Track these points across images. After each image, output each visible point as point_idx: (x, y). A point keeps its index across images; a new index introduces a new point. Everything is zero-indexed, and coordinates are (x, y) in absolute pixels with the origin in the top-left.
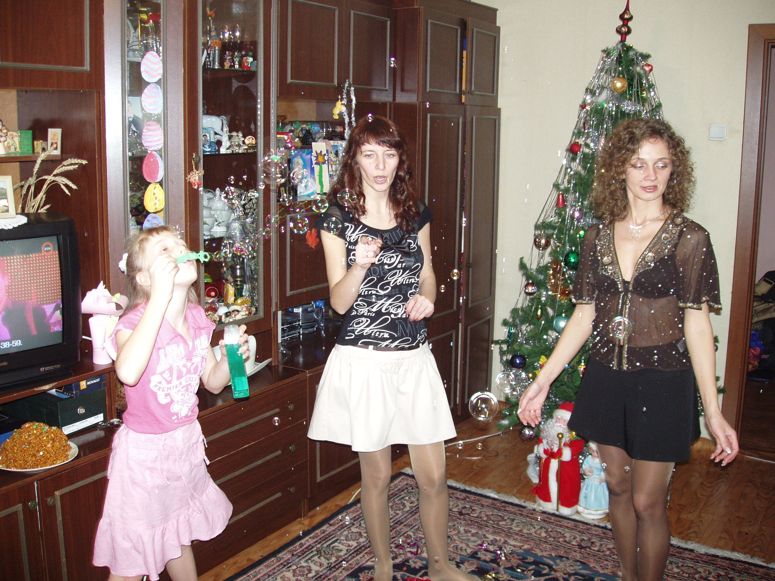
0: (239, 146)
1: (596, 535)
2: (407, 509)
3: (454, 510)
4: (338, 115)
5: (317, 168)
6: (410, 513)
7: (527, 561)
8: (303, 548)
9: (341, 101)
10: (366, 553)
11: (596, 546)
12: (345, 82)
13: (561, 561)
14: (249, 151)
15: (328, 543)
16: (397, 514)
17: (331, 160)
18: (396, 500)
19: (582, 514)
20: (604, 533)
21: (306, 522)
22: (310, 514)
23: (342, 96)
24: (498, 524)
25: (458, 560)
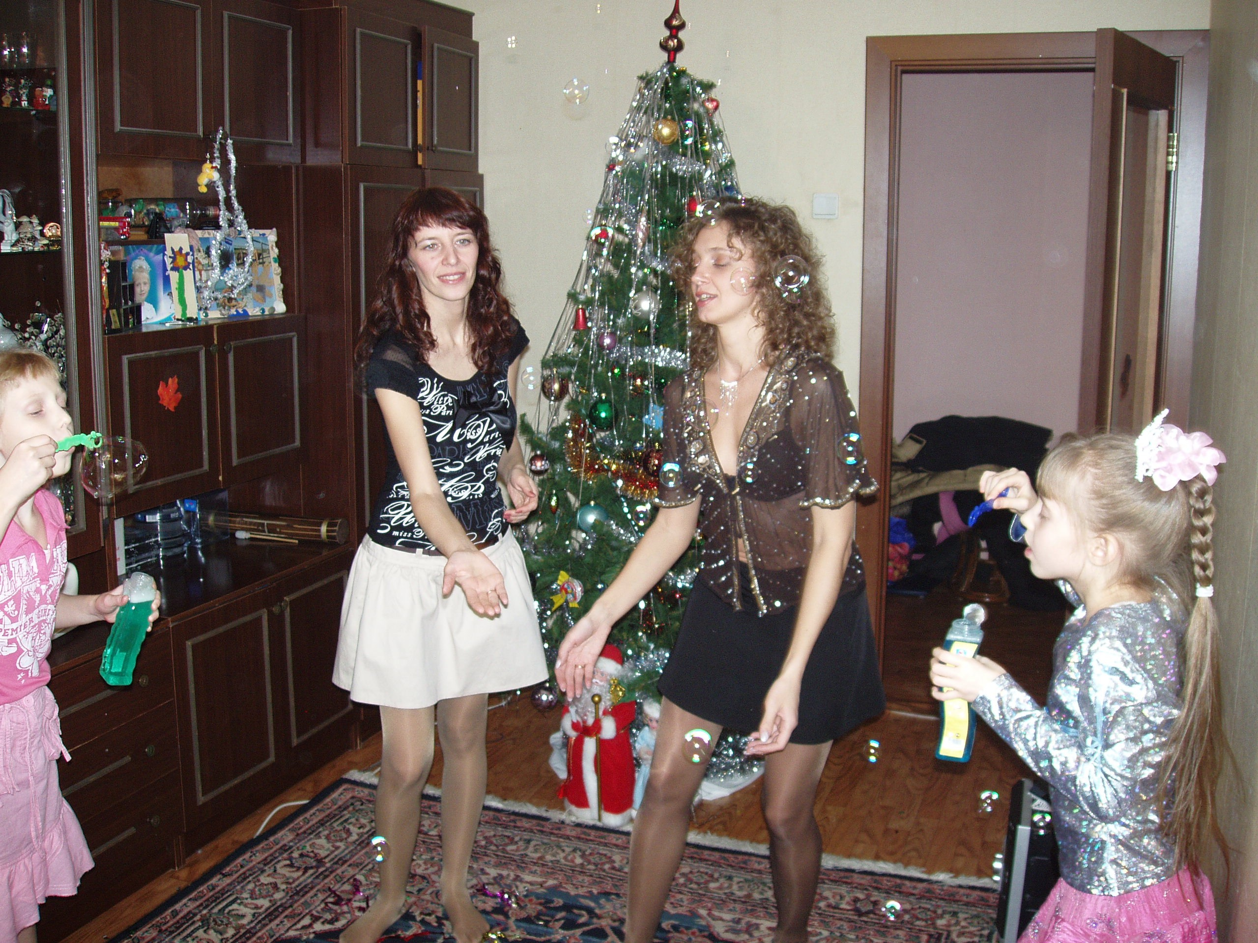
2: (354, 837)
3: (431, 833)
4: (207, 186)
5: (174, 276)
6: (359, 844)
7: (552, 905)
8: (178, 917)
9: (211, 162)
10: (286, 917)
12: (217, 131)
13: (608, 900)
14: (51, 248)
15: (220, 906)
16: (337, 848)
17: (200, 263)
18: (335, 825)
21: (183, 874)
22: (188, 860)
23: (212, 154)
24: (504, 851)
25: (440, 914)
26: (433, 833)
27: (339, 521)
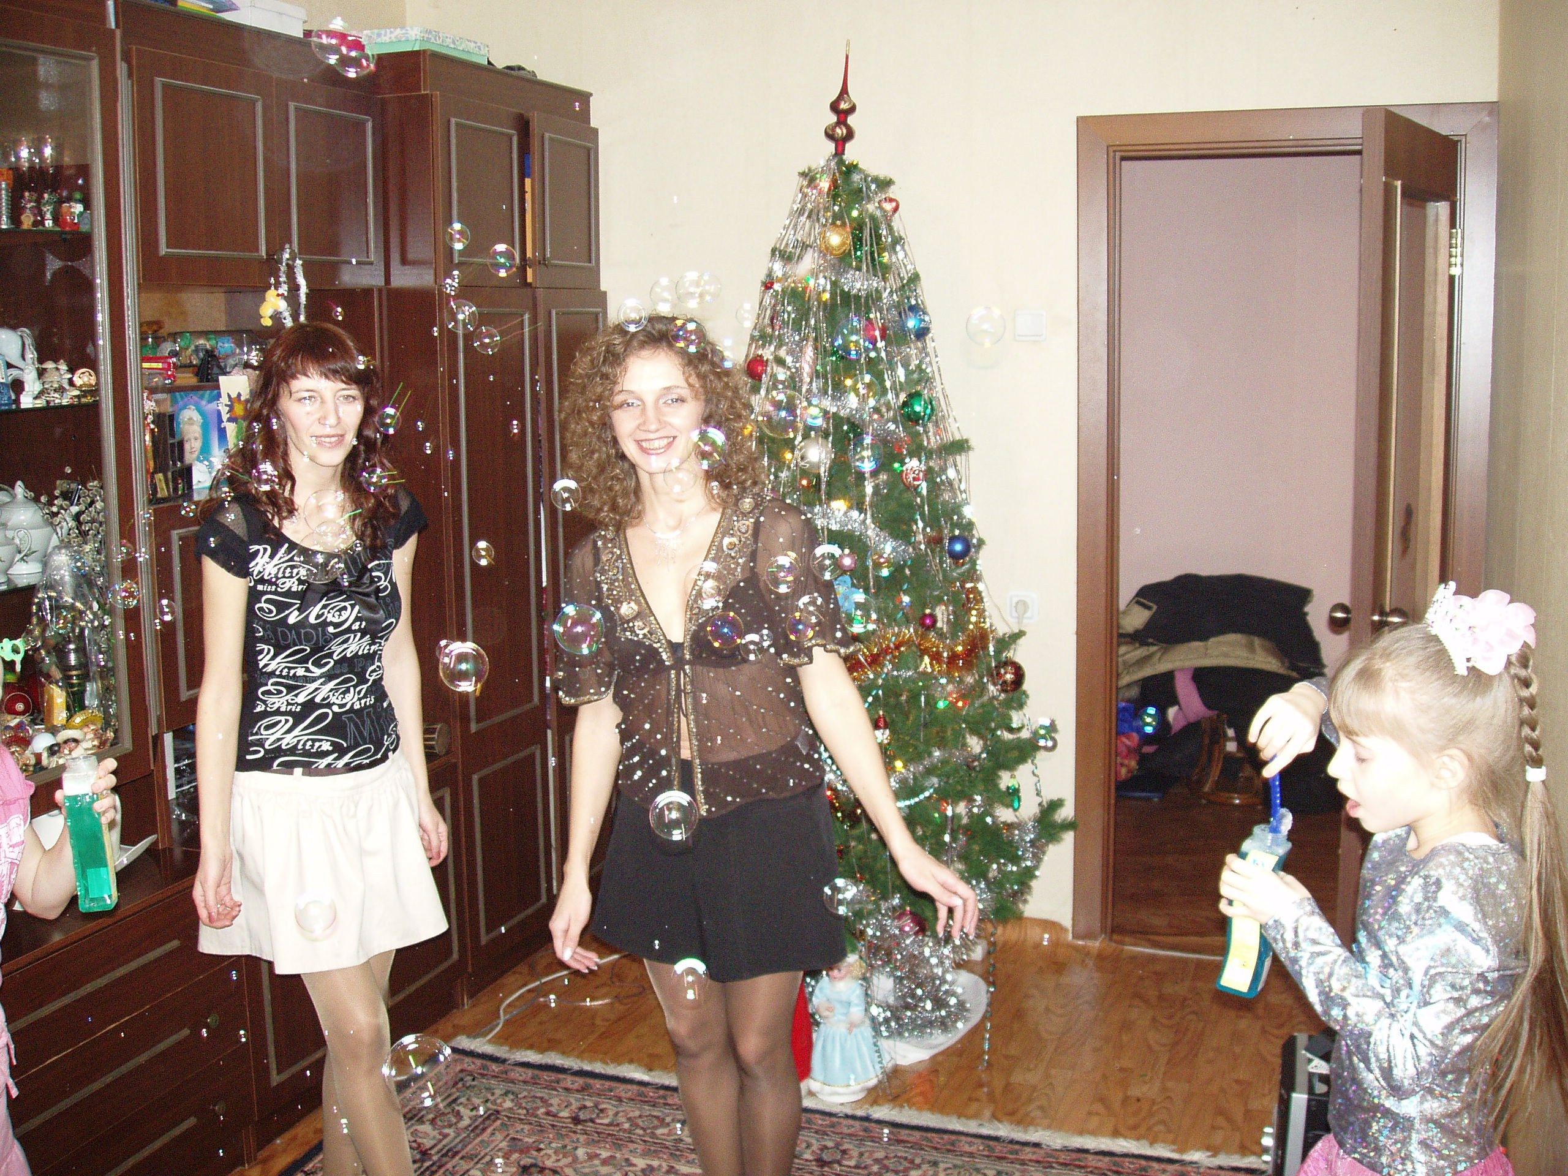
0: (61, 390)
1: (850, 1135)
2: (466, 1122)
3: (562, 1114)
4: (271, 317)
5: (231, 429)
6: (473, 1131)
9: (276, 289)
11: (851, 1158)
12: (283, 249)
14: (84, 400)
16: (445, 1136)
18: (441, 1106)
19: (820, 1096)
20: (865, 1130)
21: (255, 1172)
22: (263, 1154)
23: (277, 278)
24: (653, 1135)
26: (565, 1114)
27: (439, 726)
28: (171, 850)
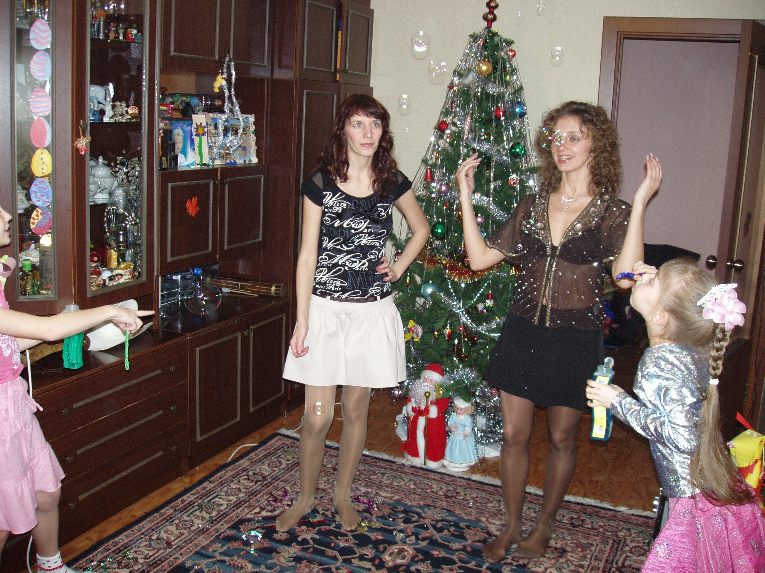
0: (122, 115)
1: (461, 486)
2: (284, 466)
3: (328, 466)
4: (219, 88)
5: (197, 139)
6: (287, 470)
7: (397, 510)
8: (185, 503)
9: (222, 75)
10: (246, 507)
11: (460, 496)
12: (226, 57)
13: (429, 509)
14: (132, 121)
15: (209, 499)
16: (274, 471)
17: (211, 132)
18: (273, 458)
19: (448, 468)
20: (468, 484)
21: (187, 480)
22: (190, 473)
23: (222, 70)
24: (370, 478)
25: (333, 511)
26: (329, 466)
27: (282, 285)
28: (158, 330)
